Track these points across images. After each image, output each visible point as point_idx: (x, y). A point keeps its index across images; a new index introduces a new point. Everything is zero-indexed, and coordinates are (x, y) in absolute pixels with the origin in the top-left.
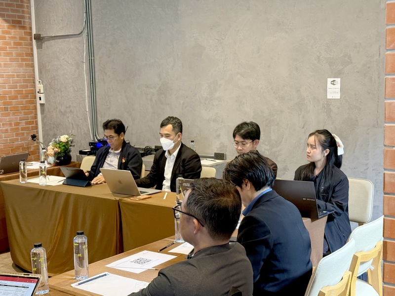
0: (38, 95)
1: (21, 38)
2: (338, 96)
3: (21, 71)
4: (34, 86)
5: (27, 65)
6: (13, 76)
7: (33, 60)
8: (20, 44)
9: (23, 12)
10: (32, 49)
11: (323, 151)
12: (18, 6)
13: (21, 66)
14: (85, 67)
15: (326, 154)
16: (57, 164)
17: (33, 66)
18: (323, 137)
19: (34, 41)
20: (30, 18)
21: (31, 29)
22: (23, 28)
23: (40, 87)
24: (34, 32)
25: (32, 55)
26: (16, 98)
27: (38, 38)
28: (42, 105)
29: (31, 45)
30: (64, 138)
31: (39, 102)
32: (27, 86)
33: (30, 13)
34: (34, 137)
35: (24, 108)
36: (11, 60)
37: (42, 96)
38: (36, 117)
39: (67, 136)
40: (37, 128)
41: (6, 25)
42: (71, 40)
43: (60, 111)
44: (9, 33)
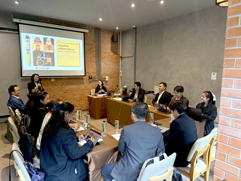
0: (120, 74)
1: (117, 57)
2: (215, 79)
3: (116, 67)
4: (119, 71)
5: (118, 65)
6: (114, 68)
7: (119, 64)
8: (116, 59)
9: (118, 50)
10: (119, 61)
11: (207, 98)
12: (117, 48)
13: (116, 65)
14: (133, 66)
15: (208, 100)
16: (123, 94)
17: (119, 65)
18: (207, 94)
19: (120, 58)
20: (120, 52)
21: (120, 55)
22: (118, 54)
23: (121, 71)
24: (120, 56)
25: (119, 62)
26: (114, 74)
27: (121, 57)
28: (121, 77)
29: (119, 59)
30: (125, 87)
31: (120, 76)
32: (117, 71)
33: (120, 50)
34: (117, 86)
35: (116, 77)
36: (114, 64)
37: (121, 74)
38: (119, 80)
39: (126, 86)
40: (119, 83)
41: (113, 54)
42: (130, 58)
43: (126, 79)
44: (113, 56)
